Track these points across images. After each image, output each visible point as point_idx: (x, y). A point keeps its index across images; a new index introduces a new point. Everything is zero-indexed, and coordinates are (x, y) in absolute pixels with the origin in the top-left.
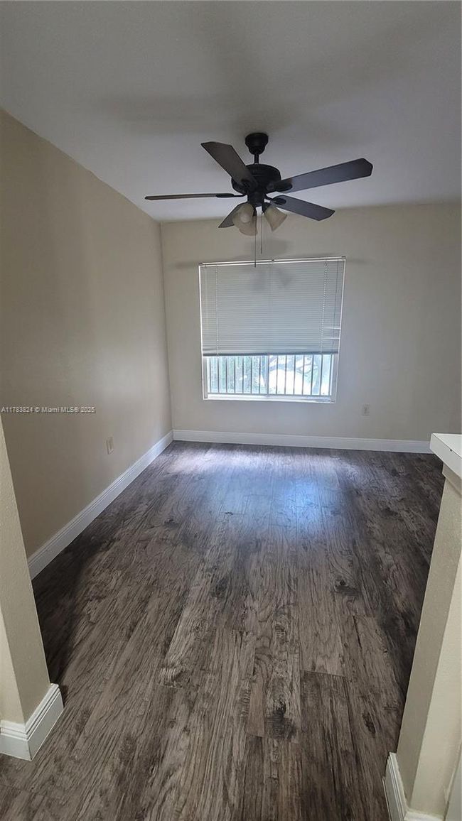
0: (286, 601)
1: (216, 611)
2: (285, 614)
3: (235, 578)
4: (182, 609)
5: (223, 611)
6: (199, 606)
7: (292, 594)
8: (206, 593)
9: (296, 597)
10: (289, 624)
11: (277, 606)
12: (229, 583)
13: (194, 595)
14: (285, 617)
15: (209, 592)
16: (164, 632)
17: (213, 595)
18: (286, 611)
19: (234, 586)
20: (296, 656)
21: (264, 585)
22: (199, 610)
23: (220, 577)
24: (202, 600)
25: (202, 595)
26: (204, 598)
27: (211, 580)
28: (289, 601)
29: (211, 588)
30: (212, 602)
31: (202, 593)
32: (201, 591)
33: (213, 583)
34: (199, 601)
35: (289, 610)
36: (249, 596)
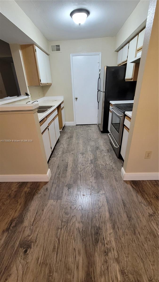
0: (63, 230)
2: (64, 222)
3: (91, 245)
7: (58, 236)
9: (57, 234)
10: (63, 217)
11: (67, 226)
12: (94, 239)
13: (109, 225)
14: (64, 220)
15: (102, 229)
17: (99, 227)
18: (63, 224)
19: (90, 237)
20: (62, 204)
21: (73, 241)
22: (103, 217)
23: (100, 243)
24: (104, 223)
25: (105, 227)
26: (103, 225)
27: (105, 240)
28: (61, 230)
29: (102, 233)
30: (98, 223)
31: (106, 229)
32: (107, 230)
33: (103, 238)
34: (105, 223)
35: (62, 224)
36: (81, 230)
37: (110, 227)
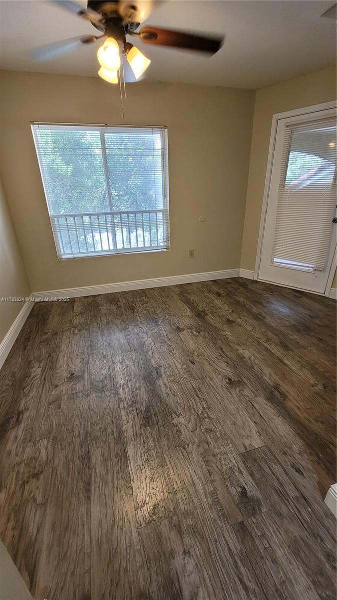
0: (201, 408)
1: (154, 439)
2: (206, 418)
3: (154, 404)
4: (125, 450)
5: (160, 436)
6: (138, 440)
7: (203, 401)
8: (138, 427)
9: (206, 402)
10: (213, 424)
11: (198, 414)
12: (152, 410)
13: (129, 433)
14: (207, 420)
15: (140, 425)
16: (120, 477)
17: (145, 426)
18: (206, 415)
19: (157, 411)
20: (230, 446)
21: (179, 401)
22: (140, 444)
23: (142, 409)
24: (138, 434)
25: (136, 430)
26: (139, 432)
27: (136, 414)
28: (203, 407)
29: (140, 421)
30: (147, 432)
31: (134, 428)
32: (132, 426)
33: (139, 416)
34: (136, 435)
35: (207, 413)
36: (173, 415)
37: (127, 432)
